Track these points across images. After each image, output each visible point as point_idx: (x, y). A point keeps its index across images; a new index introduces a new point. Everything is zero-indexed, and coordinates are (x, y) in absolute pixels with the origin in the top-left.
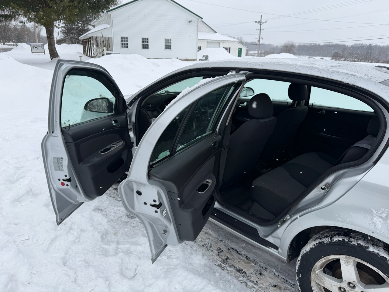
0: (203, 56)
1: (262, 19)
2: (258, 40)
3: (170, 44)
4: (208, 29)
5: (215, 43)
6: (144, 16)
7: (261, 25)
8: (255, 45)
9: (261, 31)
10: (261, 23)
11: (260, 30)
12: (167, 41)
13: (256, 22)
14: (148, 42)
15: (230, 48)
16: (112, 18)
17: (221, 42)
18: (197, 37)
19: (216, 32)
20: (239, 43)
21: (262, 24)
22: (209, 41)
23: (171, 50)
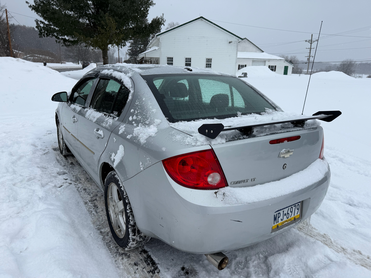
0: (243, 73)
1: (313, 38)
2: (308, 59)
3: (211, 63)
4: (255, 49)
5: (261, 61)
6: (188, 38)
7: (311, 43)
8: (304, 64)
9: (312, 50)
10: (311, 42)
11: (311, 48)
12: (208, 61)
13: (306, 41)
14: (190, 61)
15: (275, 66)
16: (160, 41)
17: (267, 60)
18: (237, 56)
19: (263, 52)
20: (285, 61)
21: (313, 43)
22: (254, 59)
23: (211, 69)
